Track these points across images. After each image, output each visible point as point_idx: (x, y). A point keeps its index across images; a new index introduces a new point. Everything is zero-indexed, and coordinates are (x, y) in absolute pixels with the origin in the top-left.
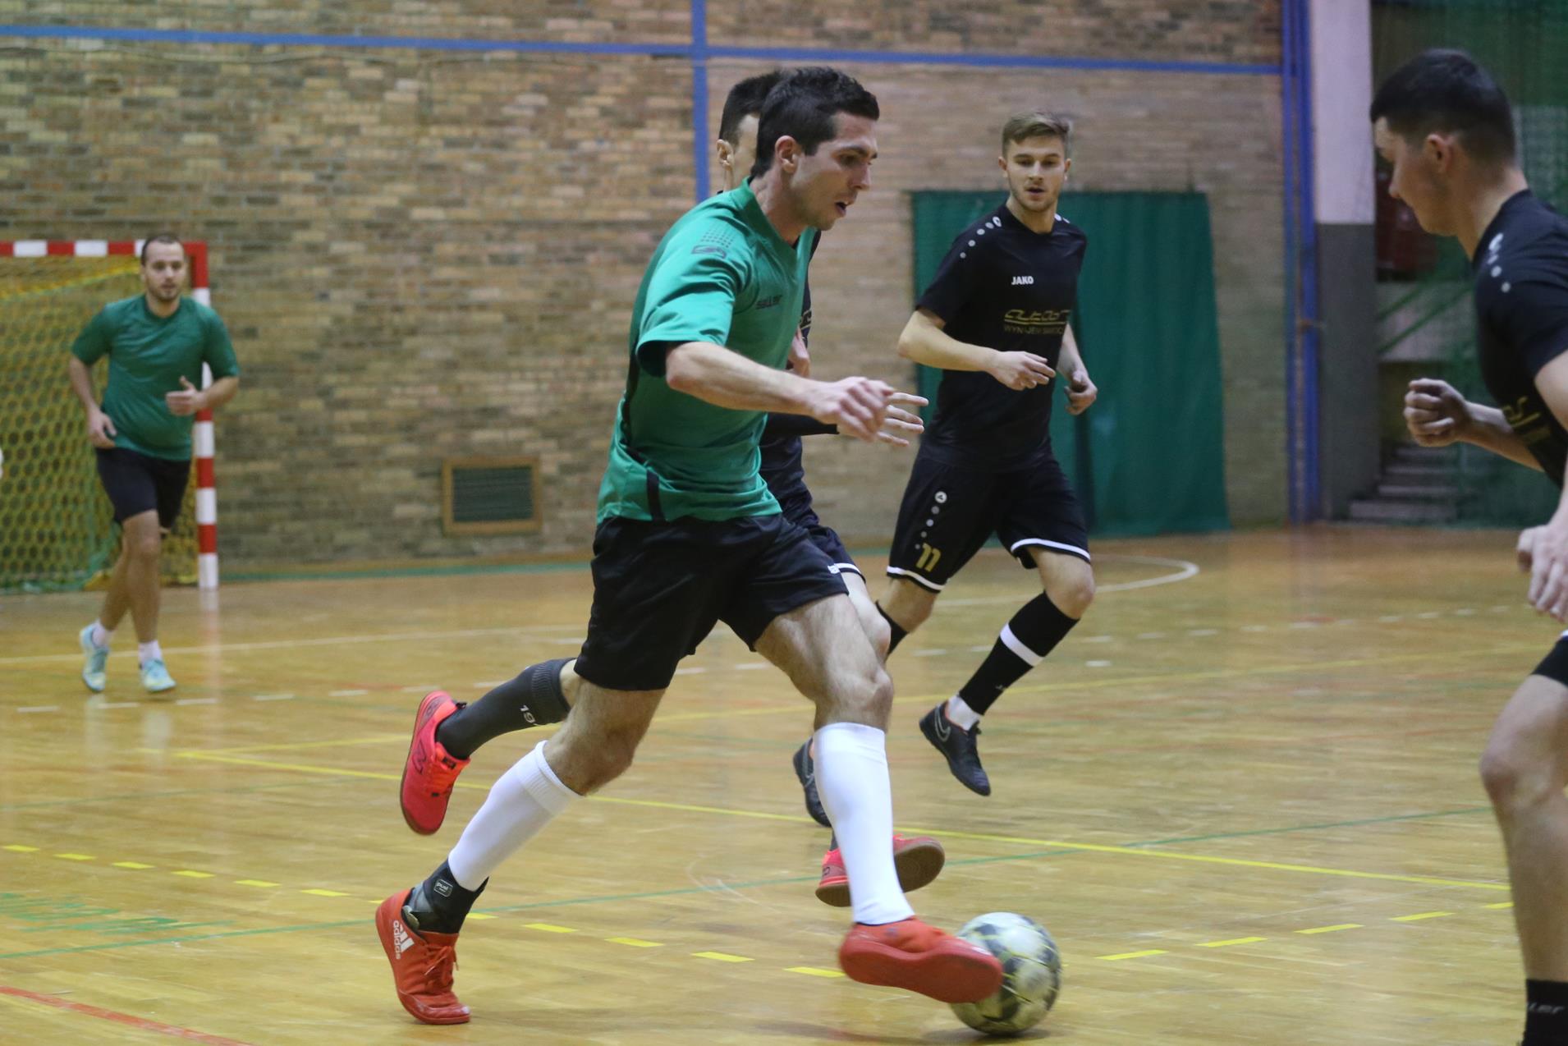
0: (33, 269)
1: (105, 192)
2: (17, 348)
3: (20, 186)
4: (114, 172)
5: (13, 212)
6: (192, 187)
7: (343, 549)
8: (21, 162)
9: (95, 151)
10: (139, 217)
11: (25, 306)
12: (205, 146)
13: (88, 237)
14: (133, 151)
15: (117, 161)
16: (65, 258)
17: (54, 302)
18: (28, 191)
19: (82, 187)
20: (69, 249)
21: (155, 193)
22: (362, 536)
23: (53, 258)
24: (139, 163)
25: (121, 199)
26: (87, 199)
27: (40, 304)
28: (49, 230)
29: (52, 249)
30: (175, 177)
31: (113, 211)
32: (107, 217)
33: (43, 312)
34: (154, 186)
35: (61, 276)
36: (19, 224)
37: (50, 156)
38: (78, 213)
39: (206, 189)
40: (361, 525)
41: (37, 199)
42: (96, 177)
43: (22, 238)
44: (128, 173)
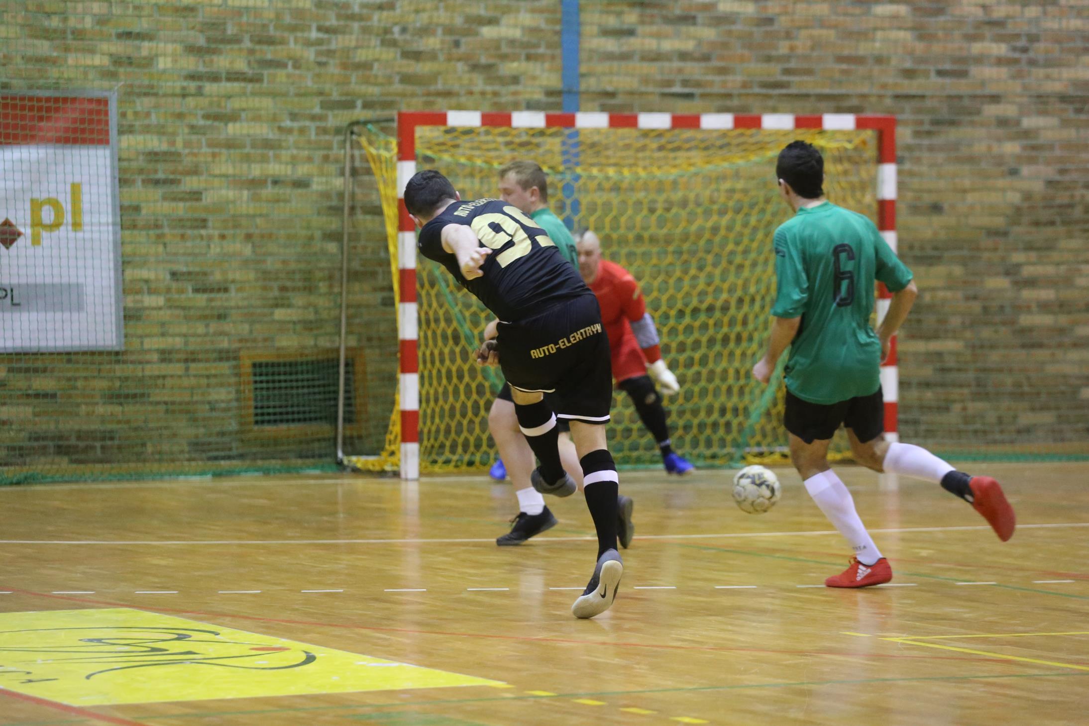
0: (719, 143)
1: (793, 65)
2: (699, 222)
3: (706, 58)
4: (802, 43)
5: (698, 84)
6: (879, 60)
7: (1028, 430)
8: (709, 34)
9: (783, 22)
10: (827, 91)
11: (709, 180)
12: (895, 17)
13: (774, 110)
14: (822, 23)
15: (804, 33)
16: (753, 131)
17: (737, 175)
18: (715, 63)
19: (769, 59)
20: (756, 122)
21: (844, 66)
22: (1047, 418)
23: (740, 131)
24: (830, 34)
25: (809, 72)
26: (774, 71)
27: (722, 177)
28: (735, 102)
29: (739, 122)
30: (863, 49)
31: (800, 84)
32: (793, 91)
33: (727, 185)
34: (840, 59)
35: (745, 148)
36: (703, 96)
37: (737, 28)
38: (765, 85)
39: (894, 62)
40: (1044, 408)
41: (723, 71)
42: (783, 48)
43: (708, 111)
44: (816, 44)
